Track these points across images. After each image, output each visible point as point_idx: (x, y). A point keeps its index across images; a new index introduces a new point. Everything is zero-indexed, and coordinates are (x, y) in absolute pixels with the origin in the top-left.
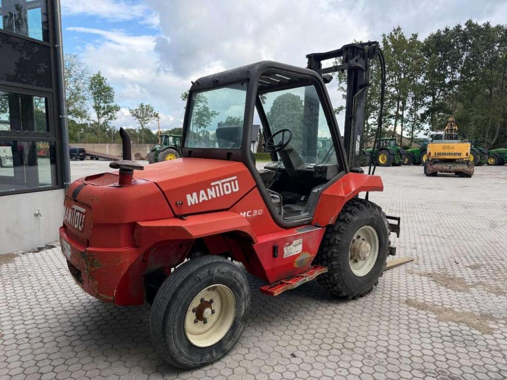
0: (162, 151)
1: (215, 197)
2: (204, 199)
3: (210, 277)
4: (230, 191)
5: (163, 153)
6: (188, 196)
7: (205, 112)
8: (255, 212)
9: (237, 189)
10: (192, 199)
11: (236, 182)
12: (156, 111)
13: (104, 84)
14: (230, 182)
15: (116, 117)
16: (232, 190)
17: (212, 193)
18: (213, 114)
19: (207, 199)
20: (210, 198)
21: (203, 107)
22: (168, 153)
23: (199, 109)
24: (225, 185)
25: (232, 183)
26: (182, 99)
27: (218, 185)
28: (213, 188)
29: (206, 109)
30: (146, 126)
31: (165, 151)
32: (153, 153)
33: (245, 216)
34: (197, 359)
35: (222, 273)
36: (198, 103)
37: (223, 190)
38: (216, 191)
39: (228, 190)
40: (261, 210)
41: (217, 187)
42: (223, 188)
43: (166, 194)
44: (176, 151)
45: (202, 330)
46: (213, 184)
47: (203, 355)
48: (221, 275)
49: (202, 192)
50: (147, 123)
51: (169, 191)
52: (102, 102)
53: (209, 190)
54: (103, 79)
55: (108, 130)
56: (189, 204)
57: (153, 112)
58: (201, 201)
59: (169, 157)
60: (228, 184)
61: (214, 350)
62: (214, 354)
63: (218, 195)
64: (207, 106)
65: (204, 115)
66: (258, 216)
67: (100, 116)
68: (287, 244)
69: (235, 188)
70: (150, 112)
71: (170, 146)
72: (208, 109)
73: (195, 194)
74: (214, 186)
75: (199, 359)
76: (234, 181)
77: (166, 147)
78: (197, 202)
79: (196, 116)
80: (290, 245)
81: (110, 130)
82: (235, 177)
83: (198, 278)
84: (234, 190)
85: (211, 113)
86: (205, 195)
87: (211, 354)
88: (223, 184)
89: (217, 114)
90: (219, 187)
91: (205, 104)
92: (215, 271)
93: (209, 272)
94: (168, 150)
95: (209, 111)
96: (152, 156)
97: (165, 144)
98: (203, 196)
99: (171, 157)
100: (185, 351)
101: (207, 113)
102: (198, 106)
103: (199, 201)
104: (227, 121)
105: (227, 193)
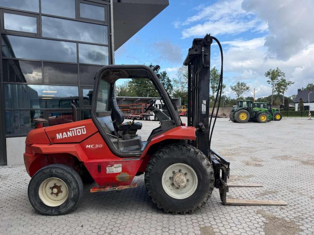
0: (237, 111)
1: (71, 136)
2: (65, 136)
3: (51, 173)
4: (80, 134)
5: (238, 112)
6: (57, 135)
7: (283, 83)
8: (97, 146)
9: (85, 133)
10: (59, 136)
11: (85, 129)
12: (247, 85)
13: (217, 73)
14: (81, 129)
15: (223, 92)
16: (82, 132)
17: (70, 134)
18: (289, 84)
19: (67, 137)
20: (69, 136)
21: (281, 79)
22: (242, 112)
23: (278, 81)
24: (77, 131)
25: (82, 129)
26: (265, 76)
27: (74, 130)
28: (71, 132)
29: (284, 81)
30: (241, 96)
31: (239, 111)
32: (233, 112)
33: (90, 147)
34: (43, 210)
35: (58, 173)
36: (277, 77)
37: (77, 133)
38: (72, 133)
39: (79, 132)
40: (102, 145)
41: (73, 131)
42: (76, 132)
43: (47, 133)
44: (247, 111)
45: (55, 199)
46: (70, 129)
47: (47, 210)
48: (56, 173)
49: (65, 133)
50: (241, 94)
51: (48, 132)
52: (215, 84)
53: (68, 132)
54: (216, 70)
55: (226, 99)
56: (58, 139)
57: (246, 86)
58: (64, 137)
59: (242, 115)
60: (80, 130)
61: (54, 210)
62: (53, 211)
63: (74, 135)
64: (284, 78)
65: (281, 85)
66: (99, 148)
67: (214, 92)
68: (109, 166)
69: (84, 132)
70: (244, 87)
71: (243, 108)
72: (285, 81)
73: (61, 134)
74: (72, 131)
75: (45, 210)
76: (83, 128)
77: (240, 108)
78: (62, 138)
79: (276, 86)
80: (111, 167)
81: (227, 99)
82: (84, 127)
83: (44, 172)
84: (83, 133)
85: (287, 83)
86: (66, 134)
87: (52, 211)
88: (76, 130)
89: (293, 83)
90: (74, 131)
91: (283, 77)
92: (54, 171)
93: (50, 171)
94: (241, 110)
95: (286, 81)
96: (232, 114)
97: (241, 107)
98: (65, 135)
99: (244, 115)
100: (38, 204)
101: (284, 83)
102: (277, 79)
103: (63, 137)
104: (307, 87)
105: (78, 134)
